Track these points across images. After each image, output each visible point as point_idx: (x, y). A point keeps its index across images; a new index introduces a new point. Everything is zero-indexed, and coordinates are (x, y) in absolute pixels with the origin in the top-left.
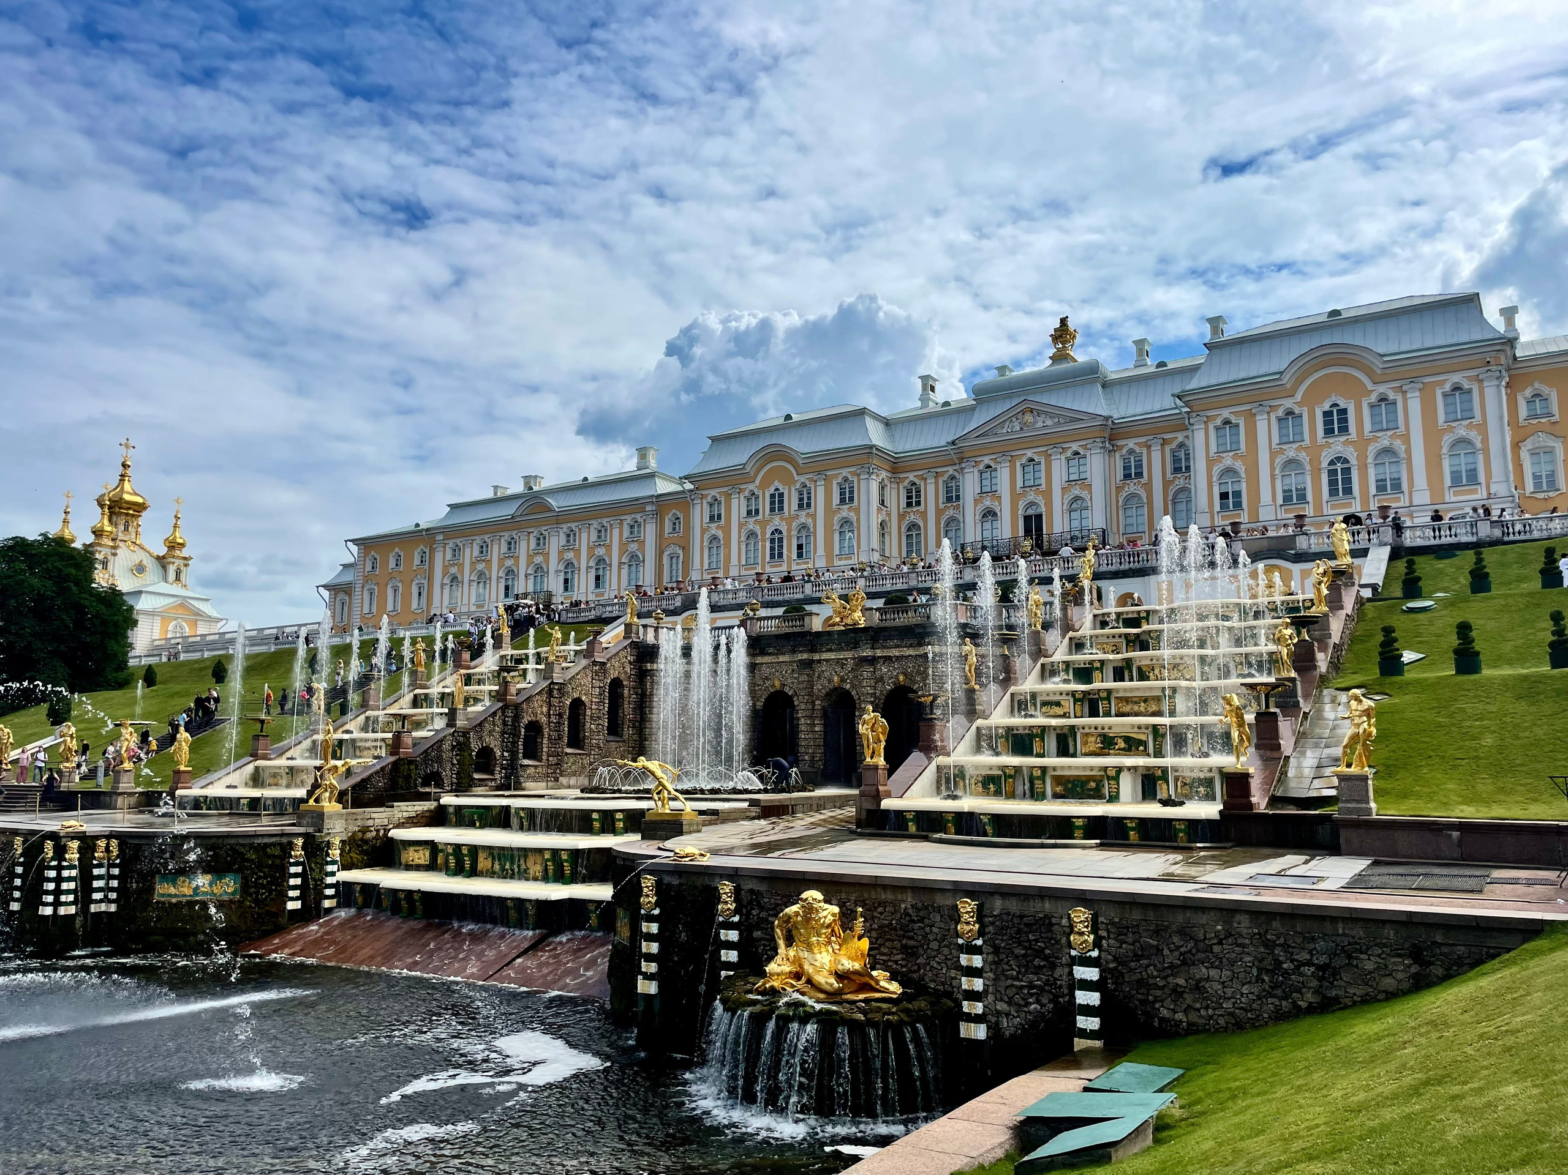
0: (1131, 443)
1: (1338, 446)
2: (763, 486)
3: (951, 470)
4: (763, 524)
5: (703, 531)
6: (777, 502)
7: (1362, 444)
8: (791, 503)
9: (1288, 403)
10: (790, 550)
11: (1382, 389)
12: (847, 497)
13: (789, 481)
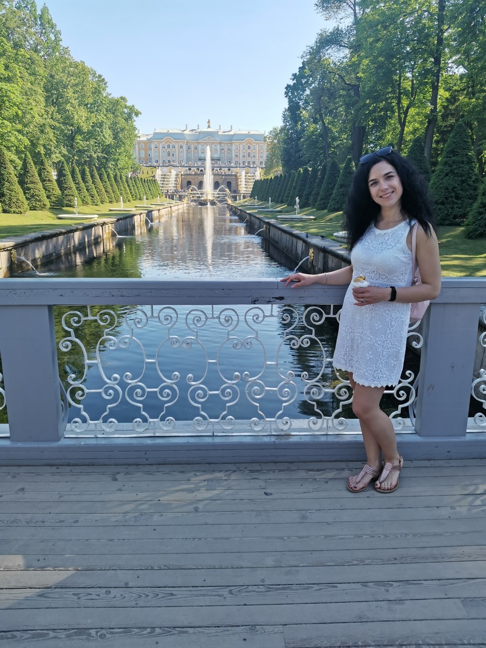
0: (223, 144)
1: (249, 151)
2: (166, 143)
3: (196, 144)
4: (166, 150)
5: (154, 150)
6: (169, 146)
7: (252, 151)
8: (171, 147)
9: (244, 144)
10: (171, 155)
11: (254, 144)
12: (181, 147)
13: (171, 143)
